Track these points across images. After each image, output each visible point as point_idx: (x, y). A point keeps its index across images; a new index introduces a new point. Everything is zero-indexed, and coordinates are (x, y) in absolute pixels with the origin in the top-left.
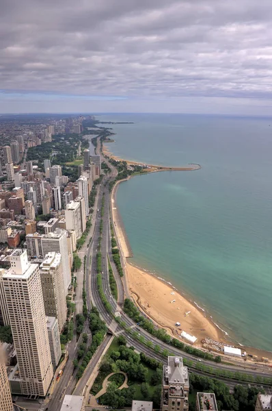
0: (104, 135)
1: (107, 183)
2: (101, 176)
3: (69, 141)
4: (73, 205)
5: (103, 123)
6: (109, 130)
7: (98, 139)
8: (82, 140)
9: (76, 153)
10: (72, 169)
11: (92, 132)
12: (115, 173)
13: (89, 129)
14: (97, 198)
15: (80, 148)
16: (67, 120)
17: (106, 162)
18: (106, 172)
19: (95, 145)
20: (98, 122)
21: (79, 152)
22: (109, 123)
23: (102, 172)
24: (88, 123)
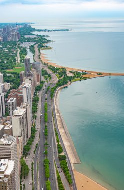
0: (42, 43)
1: (48, 89)
2: (42, 83)
3: (8, 49)
4: (20, 112)
5: (39, 31)
6: (46, 38)
7: (36, 46)
8: (20, 48)
9: (15, 61)
10: (13, 76)
11: (29, 40)
12: (55, 79)
13: (26, 37)
14: (39, 105)
15: (19, 55)
16: (5, 29)
17: (46, 69)
18: (46, 79)
19: (33, 52)
20: (34, 30)
21: (18, 59)
22: (45, 31)
23: (43, 79)
24: (25, 31)
